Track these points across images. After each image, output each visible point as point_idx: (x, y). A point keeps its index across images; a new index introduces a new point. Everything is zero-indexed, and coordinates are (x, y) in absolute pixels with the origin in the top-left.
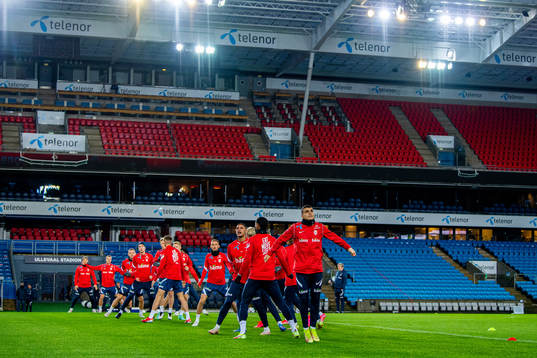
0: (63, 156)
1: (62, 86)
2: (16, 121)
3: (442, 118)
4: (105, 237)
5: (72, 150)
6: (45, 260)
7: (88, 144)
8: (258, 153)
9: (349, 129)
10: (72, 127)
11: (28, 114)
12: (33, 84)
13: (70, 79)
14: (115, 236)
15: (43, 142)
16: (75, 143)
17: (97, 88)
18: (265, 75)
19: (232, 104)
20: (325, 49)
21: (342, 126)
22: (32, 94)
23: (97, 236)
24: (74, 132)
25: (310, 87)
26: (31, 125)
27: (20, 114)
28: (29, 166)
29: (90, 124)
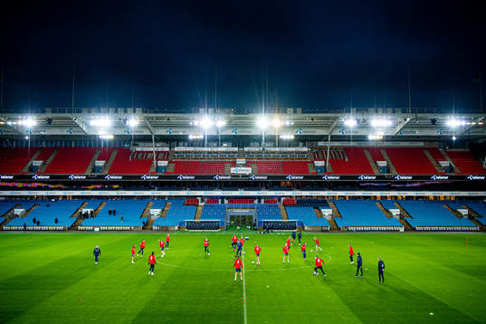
0: (244, 176)
1: (246, 149)
2: (229, 163)
3: (384, 153)
4: (259, 202)
5: (247, 173)
7: (252, 170)
8: (311, 171)
9: (347, 160)
10: (247, 165)
11: (234, 160)
12: (236, 149)
13: (249, 146)
14: (263, 201)
15: (238, 171)
16: (248, 171)
17: (257, 149)
18: (317, 141)
19: (304, 153)
20: (334, 134)
21: (344, 158)
22: (236, 152)
23: (256, 201)
24: (248, 166)
25: (329, 144)
26: (234, 164)
27: (231, 161)
29: (254, 163)
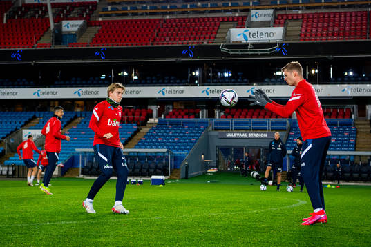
2: (233, 21)
6: (235, 135)
7: (285, 34)
11: (243, 14)
15: (248, 36)
24: (279, 25)
27: (237, 15)
28: (229, 55)
29: (296, 18)
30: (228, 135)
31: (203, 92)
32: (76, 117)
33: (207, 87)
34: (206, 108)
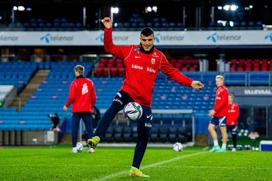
6: (256, 91)
30: (247, 92)
31: (208, 38)
32: (38, 69)
33: (213, 32)
34: (206, 58)
